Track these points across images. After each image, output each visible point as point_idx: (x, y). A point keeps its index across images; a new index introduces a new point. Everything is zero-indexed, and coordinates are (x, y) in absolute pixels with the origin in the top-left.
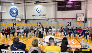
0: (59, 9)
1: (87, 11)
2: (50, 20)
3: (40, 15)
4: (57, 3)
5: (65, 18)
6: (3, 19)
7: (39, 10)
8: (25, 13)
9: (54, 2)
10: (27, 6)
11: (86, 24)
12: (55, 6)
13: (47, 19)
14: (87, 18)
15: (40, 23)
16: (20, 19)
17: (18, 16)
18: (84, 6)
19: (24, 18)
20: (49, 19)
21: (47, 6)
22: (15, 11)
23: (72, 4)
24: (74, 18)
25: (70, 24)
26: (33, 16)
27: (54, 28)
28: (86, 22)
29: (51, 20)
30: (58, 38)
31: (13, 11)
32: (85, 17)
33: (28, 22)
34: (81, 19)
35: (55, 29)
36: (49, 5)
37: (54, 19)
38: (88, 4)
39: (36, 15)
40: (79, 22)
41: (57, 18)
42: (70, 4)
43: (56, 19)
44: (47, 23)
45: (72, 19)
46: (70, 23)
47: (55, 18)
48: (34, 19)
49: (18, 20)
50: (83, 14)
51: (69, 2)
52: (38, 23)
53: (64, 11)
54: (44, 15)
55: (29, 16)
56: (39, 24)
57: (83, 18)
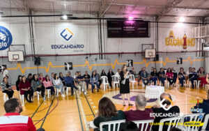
0: (111, 35)
1: (158, 39)
2: (92, 56)
3: (70, 46)
4: (105, 21)
5: (123, 53)
8: (32, 41)
9: (101, 19)
10: (35, 23)
11: (157, 62)
12: (102, 26)
13: (87, 54)
15: (71, 64)
16: (21, 54)
19: (29, 52)
20: (90, 54)
21: (89, 26)
23: (133, 26)
24: (138, 53)
25: (132, 63)
26: (54, 47)
28: (157, 60)
29: (95, 56)
36: (90, 25)
38: (159, 28)
39: (61, 47)
41: (108, 52)
42: (130, 25)
43: (105, 54)
44: (87, 62)
45: (135, 53)
47: (103, 52)
48: (57, 55)
49: (16, 57)
50: (153, 44)
51: (128, 22)
52: (66, 64)
53: (121, 39)
54: (79, 46)
55: (43, 48)
56: (68, 66)
57: (154, 51)
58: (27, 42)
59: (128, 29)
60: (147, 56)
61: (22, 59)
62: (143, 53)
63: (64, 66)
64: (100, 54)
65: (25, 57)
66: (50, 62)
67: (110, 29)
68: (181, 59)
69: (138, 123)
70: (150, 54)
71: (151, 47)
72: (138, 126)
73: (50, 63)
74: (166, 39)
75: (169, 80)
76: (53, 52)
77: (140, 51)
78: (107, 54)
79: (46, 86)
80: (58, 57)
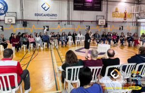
0: (76, 8)
1: (107, 13)
2: (63, 22)
3: (48, 15)
5: (83, 21)
8: (22, 10)
12: (70, 2)
13: (59, 21)
14: (107, 22)
15: (48, 27)
17: (6, 14)
20: (61, 21)
23: (91, 3)
26: (36, 15)
29: (65, 22)
37: (69, 21)
38: (108, 5)
39: (41, 15)
42: (89, 3)
43: (71, 21)
44: (59, 26)
45: (92, 21)
46: (89, 27)
48: (38, 21)
50: (104, 16)
51: (87, 0)
52: (44, 27)
53: (82, 11)
54: (53, 15)
55: (29, 15)
56: (46, 28)
57: (104, 21)
58: (18, 11)
59: (88, 5)
60: (99, 24)
61: (14, 22)
62: (97, 22)
63: (43, 28)
64: (68, 21)
65: (17, 21)
66: (34, 25)
67: (75, 4)
68: (122, 27)
69: (91, 68)
70: (102, 23)
71: (102, 18)
72: (92, 70)
74: (113, 13)
75: (114, 40)
76: (36, 18)
77: (95, 20)
78: (73, 21)
79: (30, 41)
80: (39, 22)
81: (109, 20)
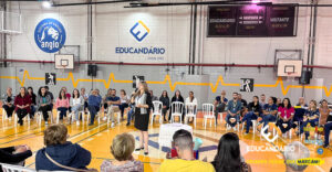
0: (213, 31)
1: (314, 41)
2: (177, 68)
3: (143, 51)
4: (205, 7)
5: (233, 65)
6: (9, 57)
7: (141, 29)
8: (90, 41)
9: (196, 4)
10: (96, 14)
11: (306, 87)
12: (198, 17)
13: (168, 65)
14: (312, 68)
15: (142, 78)
16: (71, 59)
17: (63, 50)
18: (303, 24)
19: (84, 57)
20: (173, 65)
21: (170, 18)
22: (53, 33)
24: (266, 66)
25: (251, 85)
26: (118, 50)
27: (192, 99)
28: (308, 83)
29: (182, 69)
30: (205, 133)
31: (46, 32)
32: (305, 64)
33: (99, 72)
34: (291, 70)
35: (195, 100)
36: (177, 15)
37: (192, 65)
38: (318, 18)
39: (129, 50)
40: (284, 78)
41: (205, 62)
42: (254, 14)
43: (199, 65)
44: (168, 77)
45: (259, 67)
46: (252, 80)
47: (196, 62)
48: (121, 64)
49: (64, 63)
50: (300, 51)
52: (134, 78)
54: (157, 51)
56: (138, 81)
60: (281, 73)
61: (71, 66)
62: (275, 67)
63: (131, 81)
64: (189, 65)
65: (78, 64)
66: (112, 73)
71: (297, 56)
73: (112, 75)
76: (117, 58)
77: (272, 63)
78: (204, 65)
79: (57, 107)
80: (122, 66)
81: (318, 62)
